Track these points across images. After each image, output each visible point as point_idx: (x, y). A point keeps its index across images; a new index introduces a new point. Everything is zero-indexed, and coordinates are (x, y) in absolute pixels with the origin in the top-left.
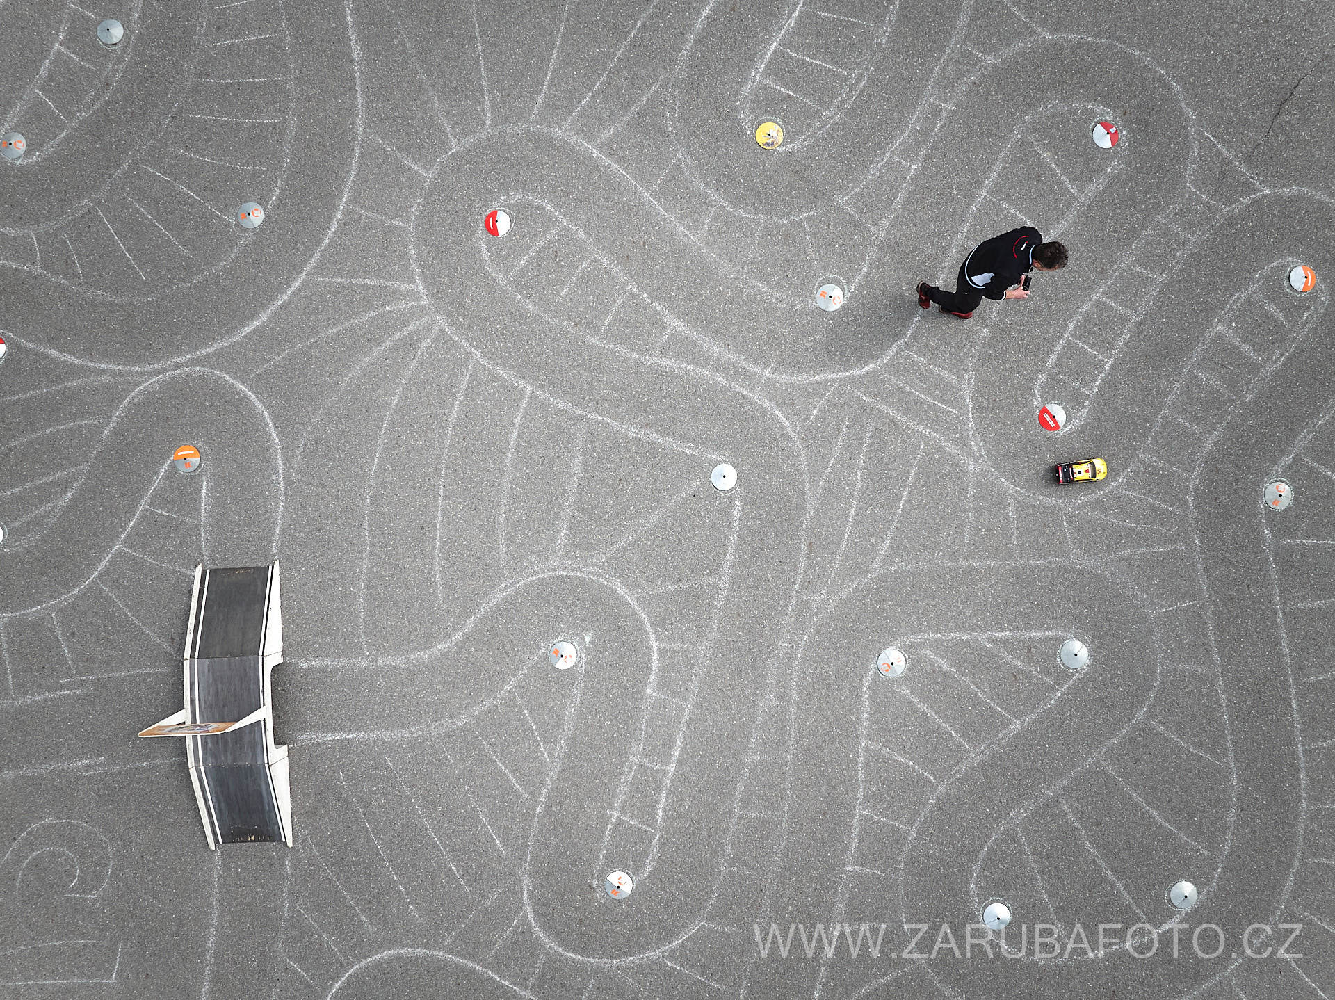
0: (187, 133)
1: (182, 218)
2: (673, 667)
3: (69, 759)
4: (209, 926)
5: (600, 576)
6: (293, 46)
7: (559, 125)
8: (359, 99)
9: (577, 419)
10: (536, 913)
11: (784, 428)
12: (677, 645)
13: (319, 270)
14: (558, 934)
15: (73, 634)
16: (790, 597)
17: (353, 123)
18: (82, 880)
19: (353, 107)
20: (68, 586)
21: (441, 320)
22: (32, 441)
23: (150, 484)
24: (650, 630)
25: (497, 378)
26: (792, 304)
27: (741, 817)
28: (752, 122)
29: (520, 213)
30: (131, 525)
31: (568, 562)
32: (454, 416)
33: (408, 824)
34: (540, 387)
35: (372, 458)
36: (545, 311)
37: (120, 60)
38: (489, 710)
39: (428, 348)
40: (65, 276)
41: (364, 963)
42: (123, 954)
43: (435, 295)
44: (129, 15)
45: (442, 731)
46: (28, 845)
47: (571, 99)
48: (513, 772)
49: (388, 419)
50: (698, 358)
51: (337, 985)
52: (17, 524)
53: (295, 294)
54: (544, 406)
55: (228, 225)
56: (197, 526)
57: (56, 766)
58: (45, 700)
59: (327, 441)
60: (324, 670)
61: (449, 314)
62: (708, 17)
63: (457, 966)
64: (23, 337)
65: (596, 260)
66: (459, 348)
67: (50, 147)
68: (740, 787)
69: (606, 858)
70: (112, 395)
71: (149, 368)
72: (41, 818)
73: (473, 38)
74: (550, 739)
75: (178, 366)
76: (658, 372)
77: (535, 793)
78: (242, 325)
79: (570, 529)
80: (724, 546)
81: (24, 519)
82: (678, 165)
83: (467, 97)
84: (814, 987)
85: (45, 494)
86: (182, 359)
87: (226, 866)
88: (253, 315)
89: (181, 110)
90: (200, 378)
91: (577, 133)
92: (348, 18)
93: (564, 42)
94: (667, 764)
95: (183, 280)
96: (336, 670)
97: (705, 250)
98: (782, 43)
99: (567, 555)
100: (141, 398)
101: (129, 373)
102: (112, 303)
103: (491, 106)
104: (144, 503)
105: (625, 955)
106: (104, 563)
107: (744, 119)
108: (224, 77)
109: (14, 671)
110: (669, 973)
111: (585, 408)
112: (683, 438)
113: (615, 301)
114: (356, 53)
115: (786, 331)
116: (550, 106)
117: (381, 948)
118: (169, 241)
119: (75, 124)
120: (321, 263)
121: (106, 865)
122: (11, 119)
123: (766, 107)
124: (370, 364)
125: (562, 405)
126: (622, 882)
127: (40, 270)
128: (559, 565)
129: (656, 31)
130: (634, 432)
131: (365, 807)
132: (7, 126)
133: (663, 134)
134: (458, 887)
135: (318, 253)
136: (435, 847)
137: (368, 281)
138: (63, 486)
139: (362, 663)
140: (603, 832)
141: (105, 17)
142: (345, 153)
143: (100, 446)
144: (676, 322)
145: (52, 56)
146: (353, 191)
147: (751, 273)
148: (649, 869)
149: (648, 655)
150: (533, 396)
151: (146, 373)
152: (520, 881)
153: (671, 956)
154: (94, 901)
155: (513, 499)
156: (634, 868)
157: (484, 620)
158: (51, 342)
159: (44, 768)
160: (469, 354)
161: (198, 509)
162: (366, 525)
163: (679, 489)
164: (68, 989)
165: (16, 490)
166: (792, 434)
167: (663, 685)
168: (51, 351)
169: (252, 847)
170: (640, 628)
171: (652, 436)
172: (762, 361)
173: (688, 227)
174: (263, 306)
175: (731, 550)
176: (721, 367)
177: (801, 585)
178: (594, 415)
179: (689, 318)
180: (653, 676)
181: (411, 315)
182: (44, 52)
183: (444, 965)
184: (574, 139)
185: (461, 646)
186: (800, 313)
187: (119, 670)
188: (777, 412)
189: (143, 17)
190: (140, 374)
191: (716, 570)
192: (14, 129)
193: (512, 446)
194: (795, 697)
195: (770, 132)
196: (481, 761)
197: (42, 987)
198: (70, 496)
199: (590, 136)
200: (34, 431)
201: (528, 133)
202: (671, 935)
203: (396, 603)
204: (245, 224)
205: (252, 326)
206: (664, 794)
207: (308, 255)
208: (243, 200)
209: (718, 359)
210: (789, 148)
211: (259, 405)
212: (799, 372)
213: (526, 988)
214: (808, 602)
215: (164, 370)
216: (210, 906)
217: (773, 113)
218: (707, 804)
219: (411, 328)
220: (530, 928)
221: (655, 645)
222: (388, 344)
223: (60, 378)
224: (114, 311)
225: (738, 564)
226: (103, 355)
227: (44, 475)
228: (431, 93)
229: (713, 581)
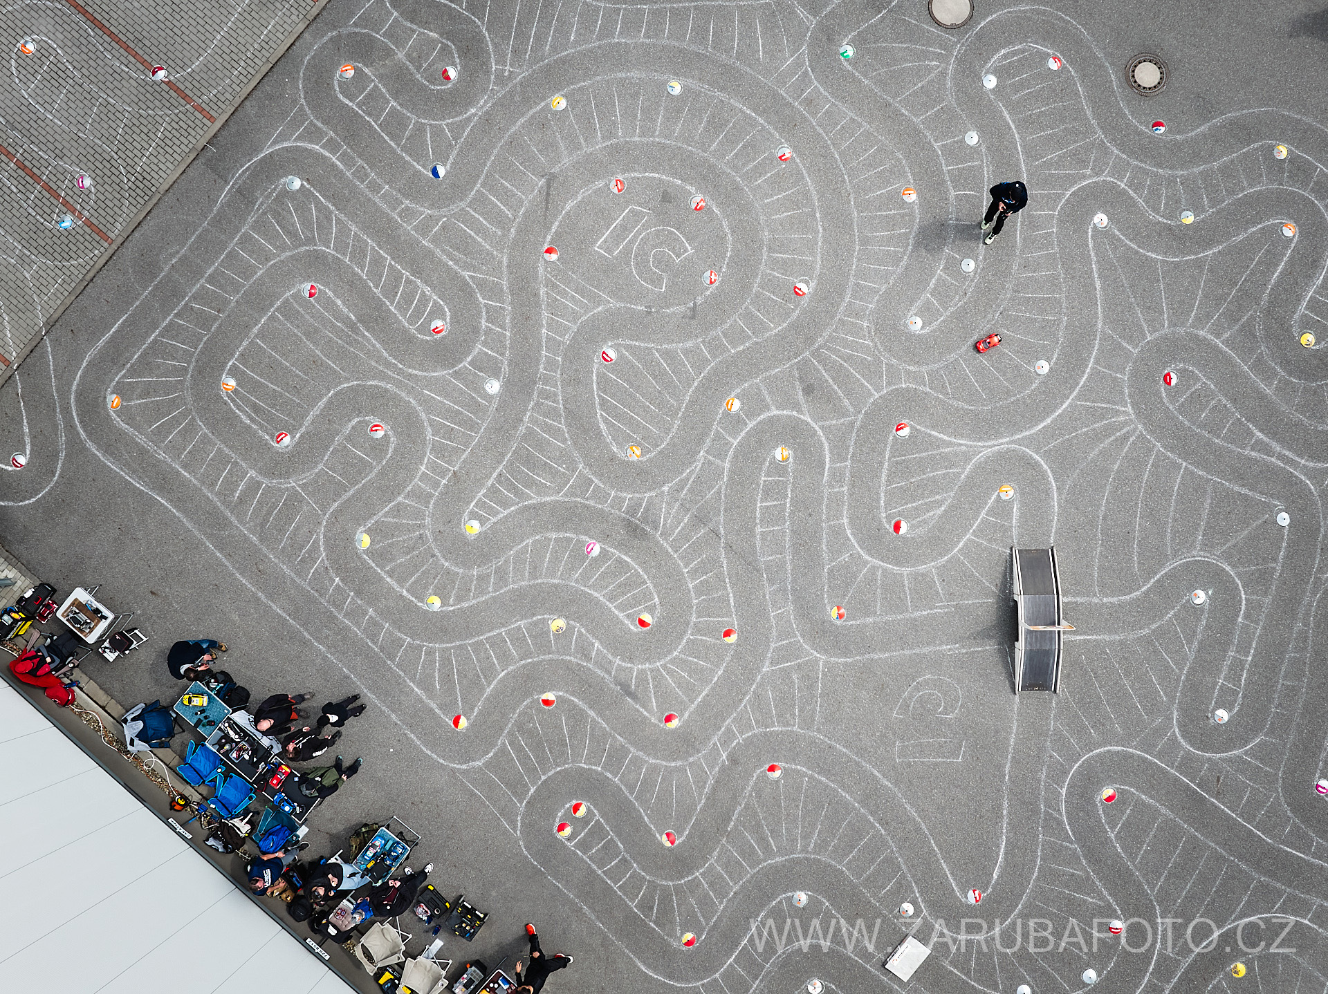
0: (1008, 322)
1: (1005, 367)
2: (1252, 607)
3: (939, 645)
4: (1012, 733)
5: (1217, 561)
6: (1064, 279)
7: (1202, 329)
8: (1099, 309)
9: (1208, 481)
10: (1180, 730)
11: (1310, 490)
12: (1254, 597)
13: (1078, 398)
14: (1190, 741)
15: (943, 580)
16: (1311, 575)
17: (1096, 322)
18: (945, 708)
19: (1096, 313)
20: (941, 555)
21: (1140, 427)
22: (923, 479)
23: (986, 504)
24: (1242, 589)
25: (1168, 458)
26: (1316, 427)
27: (1283, 684)
28: (1299, 333)
29: (1182, 373)
30: (976, 525)
31: (1201, 553)
32: (1146, 476)
33: (1117, 683)
34: (1190, 463)
35: (1104, 496)
36: (1194, 425)
37: (972, 281)
38: (1159, 627)
39: (1133, 441)
40: (942, 393)
41: (1091, 754)
42: (965, 747)
43: (1138, 414)
44: (977, 257)
45: (1135, 636)
46: (917, 689)
47: (1208, 316)
48: (1170, 658)
49: (1112, 477)
50: (1269, 452)
51: (1077, 765)
52: (914, 522)
53: (1065, 410)
54: (1192, 473)
55: (1030, 372)
56: (1011, 527)
57: (932, 648)
58: (928, 615)
59: (1080, 485)
60: (1076, 603)
61: (1145, 424)
62: (1278, 277)
63: (1139, 756)
64: (918, 424)
65: (1220, 400)
66: (1149, 442)
67: (934, 325)
68: (1283, 669)
69: (1216, 703)
70: (967, 458)
71: (986, 444)
72: (924, 675)
73: (1158, 280)
74: (1190, 642)
75: (1002, 444)
76: (1249, 458)
77: (1181, 669)
78: (1037, 424)
79: (1203, 536)
80: (1280, 548)
81: (918, 519)
82: (1261, 353)
83: (1155, 312)
84: (1316, 772)
85: (929, 506)
86: (1004, 440)
87: (1021, 702)
88: (1042, 421)
89: (1005, 309)
90: (1013, 451)
91: (1211, 334)
92: (1094, 266)
93: (1205, 286)
94: (1248, 657)
95: (1006, 399)
96: (1082, 603)
97: (1274, 397)
98: (1314, 292)
99: (1201, 550)
100: (982, 459)
101: (975, 446)
102: (966, 409)
103: (1168, 317)
104: (983, 514)
105: (1223, 752)
106: (961, 544)
107: (1295, 331)
108: (1028, 293)
109: (912, 598)
110: (1245, 762)
111: (1212, 475)
112: (1260, 492)
113: (1229, 421)
114: (1098, 284)
115: (1313, 440)
116: (1197, 318)
117: (1100, 746)
118: (998, 378)
119: (948, 313)
120: (1079, 394)
121: (957, 702)
122: (914, 309)
123: (1307, 325)
124: (1104, 448)
125: (1200, 473)
126: (1222, 715)
127: (928, 390)
128: (1198, 555)
129: (1252, 282)
130: (1236, 488)
131: (1095, 674)
132: (912, 313)
133: (1255, 336)
134: (1141, 715)
135: (1077, 390)
136: (1130, 695)
137: (1103, 405)
138: (940, 503)
139: (1096, 600)
140: (1214, 690)
141: (964, 257)
142: (1092, 338)
143: (960, 484)
144: (1259, 434)
145: (936, 277)
146: (1095, 358)
147: (1296, 410)
148: (1236, 709)
149: (1240, 601)
150: (1186, 468)
151: (984, 446)
152: (1172, 713)
153: (1246, 753)
154: (951, 719)
155: (1175, 520)
156: (1229, 709)
157: (1158, 581)
158: (933, 428)
159: (926, 650)
160: (1154, 445)
161: (1012, 518)
162: (1099, 530)
163: (1258, 518)
164: (936, 764)
165: (914, 505)
166: (1315, 493)
167: (1246, 617)
168: (933, 433)
169: (1035, 693)
170: (1237, 588)
171: (1244, 491)
172: (1301, 456)
173: (1266, 385)
174: (1048, 416)
175: (1283, 550)
176: (1281, 457)
177: (1317, 569)
178: (1216, 479)
179: (1265, 432)
180: (1242, 612)
181: (1125, 424)
182: (932, 275)
183: (1132, 755)
184: (1210, 337)
185: (1146, 593)
186: (1320, 432)
187: (968, 600)
188: (1308, 482)
189: (985, 259)
190: (982, 447)
191: (1275, 560)
192: (916, 315)
193: (1175, 493)
194: (1312, 625)
195: (1308, 339)
196: (1155, 652)
197: (923, 762)
198: (943, 509)
199: (1218, 336)
200: (924, 474)
201: (1186, 332)
202: (1246, 743)
203: (1114, 570)
204: (1039, 372)
205: (1042, 425)
206: (1245, 671)
207: (1072, 389)
208: (1038, 359)
209: (1279, 453)
210: (1317, 347)
211: (1045, 466)
212: (1319, 461)
213: (1172, 768)
214: (1320, 578)
215: (994, 446)
216: (1012, 723)
217: (1310, 329)
218: (1266, 677)
219: (1125, 430)
220: (1176, 737)
221: (1244, 597)
222: (1113, 438)
223: (938, 447)
224: (968, 414)
225: (1286, 557)
226: (962, 436)
227: (929, 497)
228: (1137, 308)
229: (1274, 565)
